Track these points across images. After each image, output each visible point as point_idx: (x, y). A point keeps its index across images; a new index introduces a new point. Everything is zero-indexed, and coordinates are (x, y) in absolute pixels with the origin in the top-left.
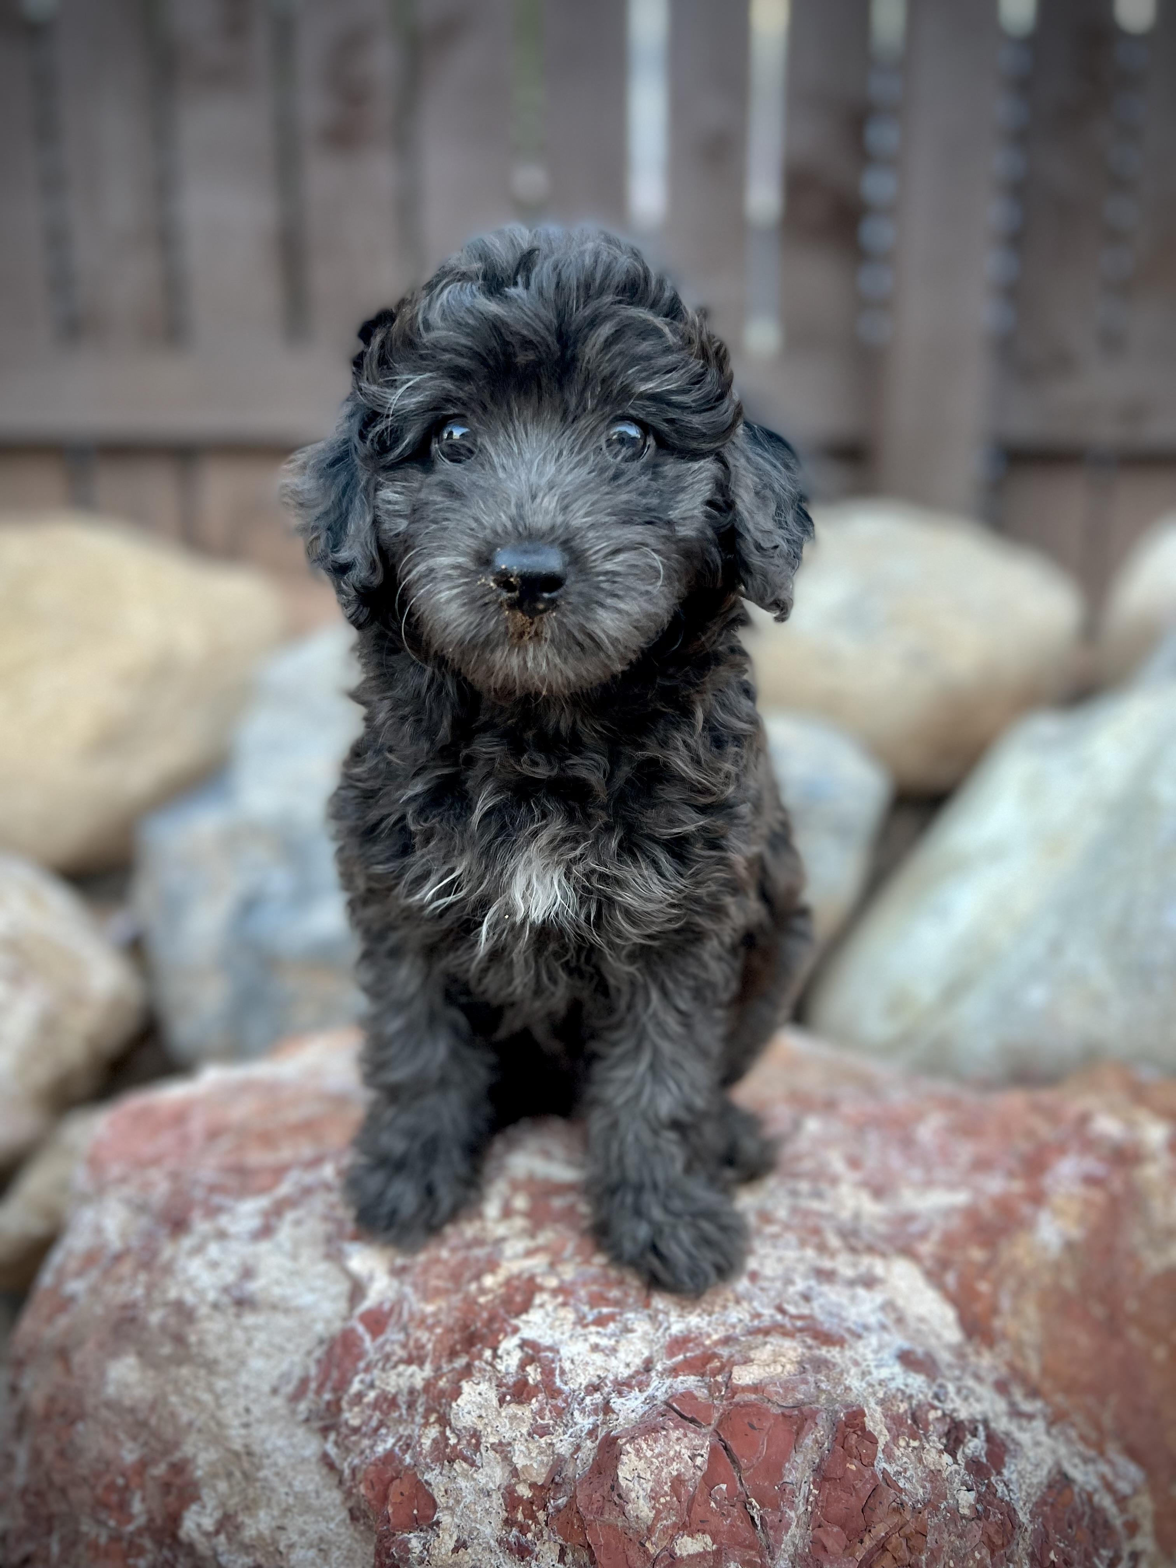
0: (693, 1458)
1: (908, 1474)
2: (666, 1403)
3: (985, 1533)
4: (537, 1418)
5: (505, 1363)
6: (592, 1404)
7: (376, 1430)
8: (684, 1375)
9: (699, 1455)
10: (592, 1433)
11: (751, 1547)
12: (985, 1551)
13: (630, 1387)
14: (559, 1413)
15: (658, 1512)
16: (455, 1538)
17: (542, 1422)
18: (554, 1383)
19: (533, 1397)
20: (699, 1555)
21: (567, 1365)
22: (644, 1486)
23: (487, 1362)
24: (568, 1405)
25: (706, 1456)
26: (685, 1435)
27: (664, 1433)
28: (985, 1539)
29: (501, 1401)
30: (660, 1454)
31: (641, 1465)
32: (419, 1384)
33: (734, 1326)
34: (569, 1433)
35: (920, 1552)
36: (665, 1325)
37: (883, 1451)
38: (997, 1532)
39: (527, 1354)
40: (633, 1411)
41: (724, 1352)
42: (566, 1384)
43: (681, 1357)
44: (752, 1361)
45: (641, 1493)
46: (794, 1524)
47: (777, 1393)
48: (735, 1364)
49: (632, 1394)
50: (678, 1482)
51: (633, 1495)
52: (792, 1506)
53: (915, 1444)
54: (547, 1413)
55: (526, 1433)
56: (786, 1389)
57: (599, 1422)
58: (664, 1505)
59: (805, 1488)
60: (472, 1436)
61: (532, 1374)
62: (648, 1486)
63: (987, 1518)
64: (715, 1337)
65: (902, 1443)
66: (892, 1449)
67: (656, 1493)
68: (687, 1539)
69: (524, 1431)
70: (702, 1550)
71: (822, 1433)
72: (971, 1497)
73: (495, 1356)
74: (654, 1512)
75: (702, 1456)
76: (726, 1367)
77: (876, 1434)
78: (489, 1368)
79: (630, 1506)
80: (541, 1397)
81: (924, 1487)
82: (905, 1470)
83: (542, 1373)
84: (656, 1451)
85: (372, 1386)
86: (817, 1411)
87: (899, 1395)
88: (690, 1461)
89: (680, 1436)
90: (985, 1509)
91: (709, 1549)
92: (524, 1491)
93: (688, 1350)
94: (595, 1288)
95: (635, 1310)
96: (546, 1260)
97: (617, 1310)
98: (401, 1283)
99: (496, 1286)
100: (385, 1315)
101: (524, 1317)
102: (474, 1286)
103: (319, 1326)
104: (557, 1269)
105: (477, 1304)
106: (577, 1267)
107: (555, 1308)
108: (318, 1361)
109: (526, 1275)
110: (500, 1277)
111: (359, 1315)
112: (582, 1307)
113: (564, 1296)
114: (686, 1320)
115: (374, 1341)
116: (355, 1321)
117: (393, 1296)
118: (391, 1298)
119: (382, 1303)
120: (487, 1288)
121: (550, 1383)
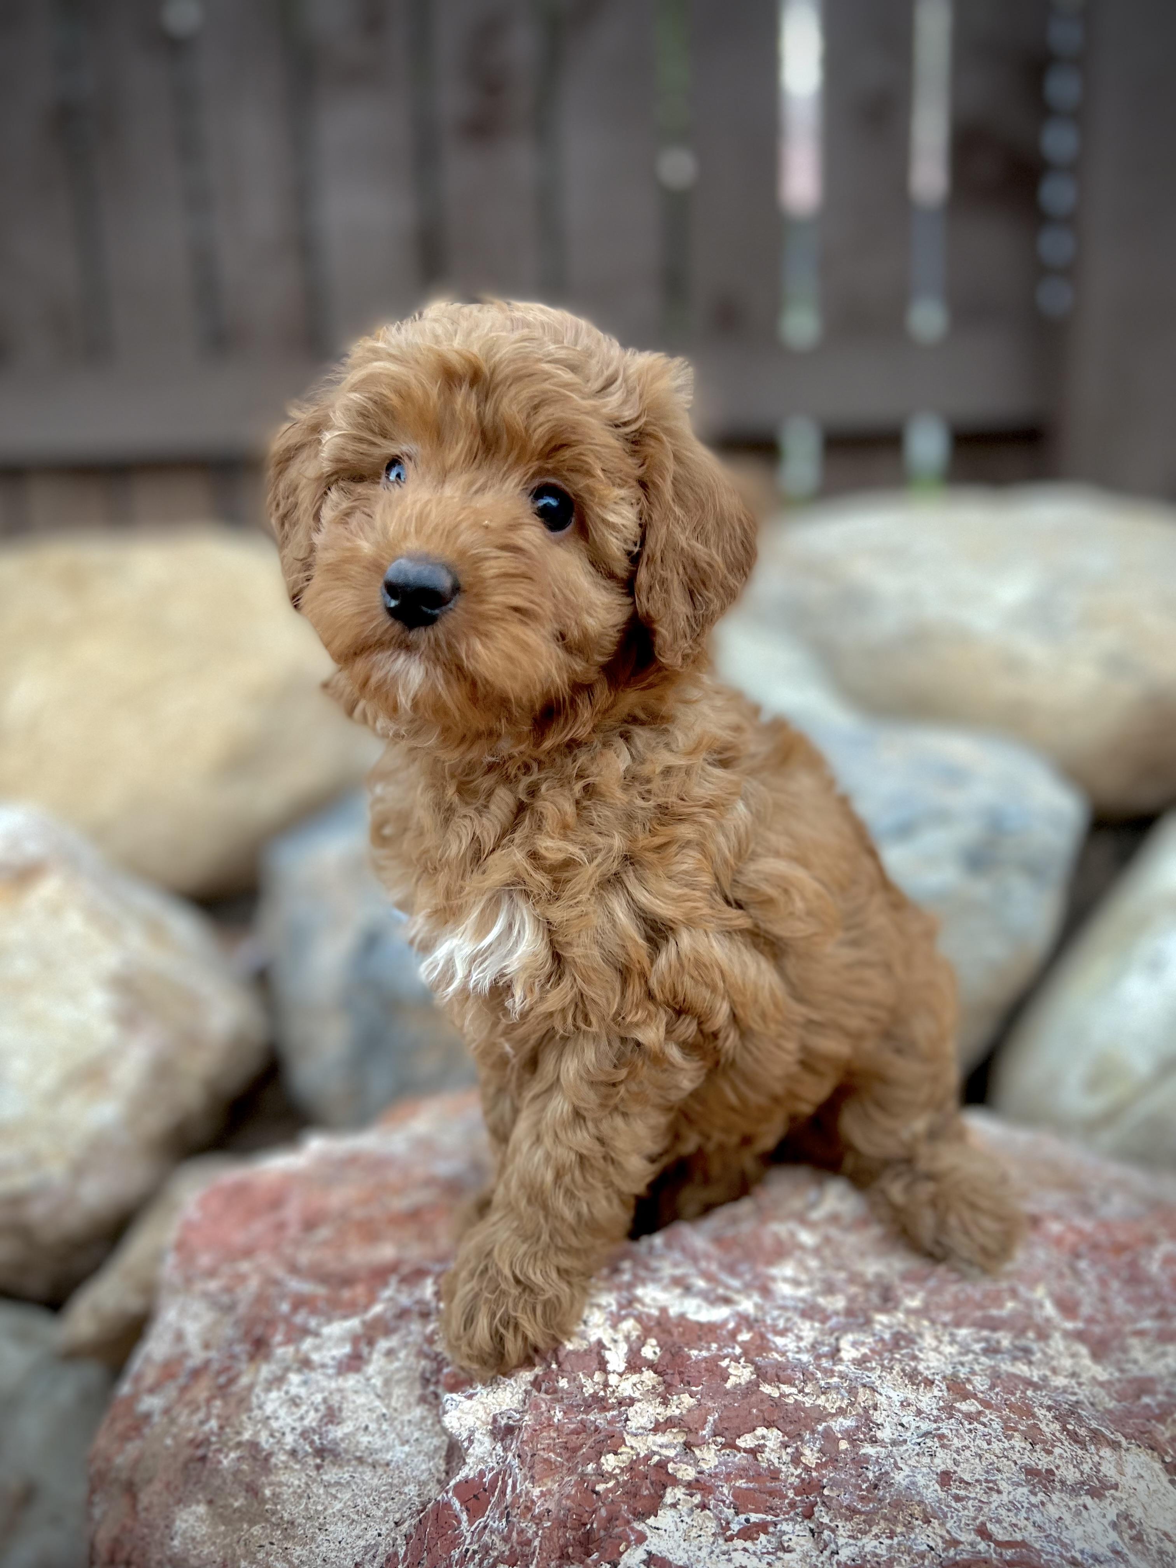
94: (741, 1483)
95: (792, 1519)
96: (681, 1439)
97: (769, 1518)
98: (505, 1449)
99: (617, 1471)
100: (485, 1490)
101: (651, 1521)
102: (591, 1467)
103: (411, 1490)
104: (693, 1452)
105: (594, 1492)
106: (719, 1450)
107: (692, 1510)
108: (407, 1537)
109: (656, 1458)
110: (624, 1457)
111: (456, 1486)
112: (726, 1509)
113: (703, 1496)
114: (860, 1544)
115: (471, 1523)
116: (450, 1494)
117: (496, 1465)
118: (493, 1469)
119: (482, 1474)
120: (607, 1472)
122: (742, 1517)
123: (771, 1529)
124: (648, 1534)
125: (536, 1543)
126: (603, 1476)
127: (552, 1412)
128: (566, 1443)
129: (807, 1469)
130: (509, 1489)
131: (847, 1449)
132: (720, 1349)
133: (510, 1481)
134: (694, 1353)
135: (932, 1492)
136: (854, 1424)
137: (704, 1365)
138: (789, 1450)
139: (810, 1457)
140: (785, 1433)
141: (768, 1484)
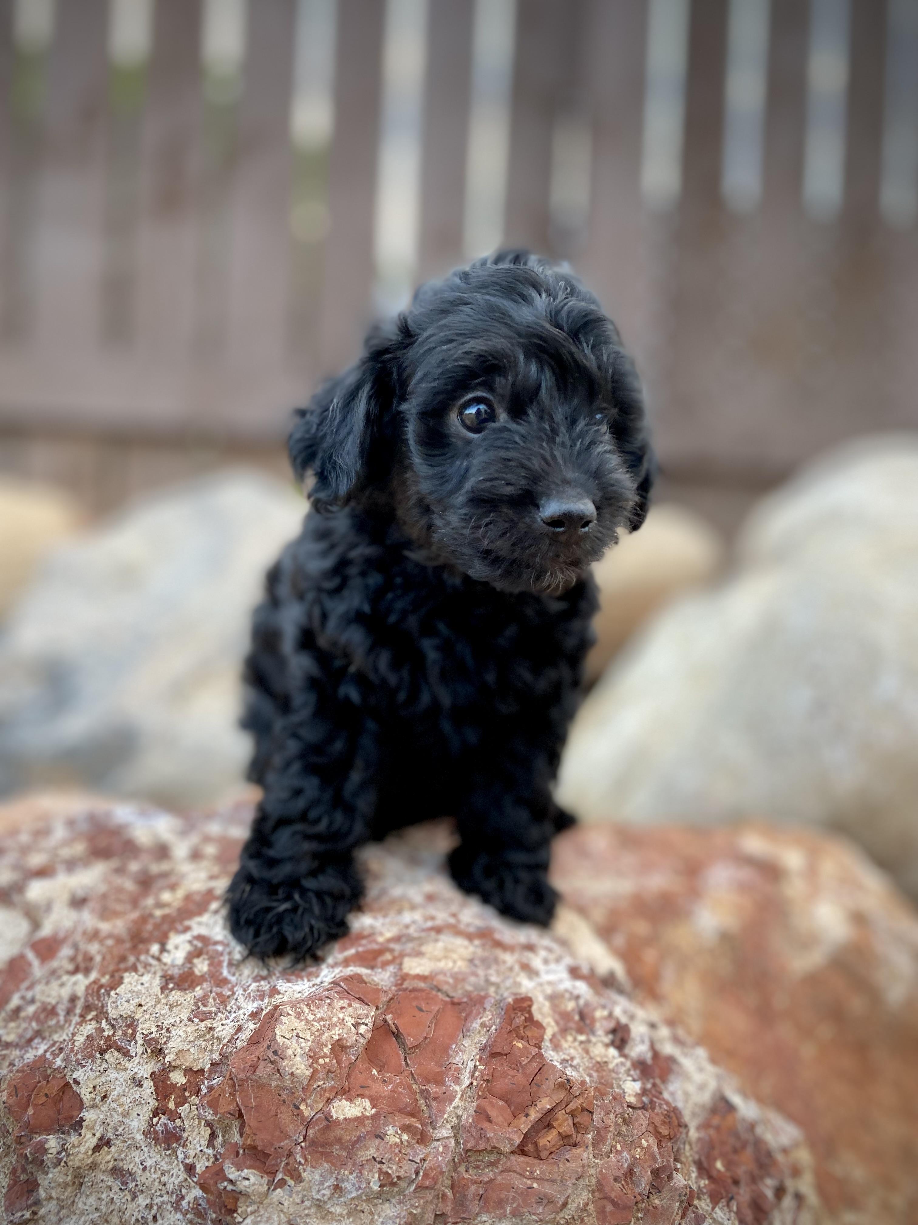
0: (356, 1025)
1: (575, 1063)
2: (333, 984)
3: (651, 1123)
4: (200, 1004)
5: (172, 956)
6: (258, 991)
7: (31, 1040)
8: (355, 966)
9: (363, 1023)
10: (254, 1015)
11: (412, 1115)
12: (652, 1140)
13: (300, 977)
14: (224, 1000)
15: (315, 1071)
16: (98, 1135)
17: (205, 1009)
18: (221, 973)
19: (198, 985)
20: (357, 1119)
21: (236, 958)
22: (303, 1045)
23: (153, 957)
24: (234, 993)
25: (370, 1025)
26: (350, 1005)
27: (328, 1001)
28: (651, 1129)
29: (163, 989)
30: (322, 1019)
31: (300, 1025)
32: (80, 991)
33: (407, 927)
34: (231, 1018)
35: (587, 1131)
37: (551, 1040)
38: (664, 1123)
39: (196, 946)
40: (299, 992)
41: (397, 947)
42: (233, 975)
43: (353, 950)
44: (423, 954)
45: (299, 1050)
46: (459, 1096)
47: (447, 983)
48: (406, 956)
49: (299, 982)
50: (339, 1047)
51: (290, 1052)
52: (457, 1080)
53: (582, 1038)
54: (211, 1000)
55: (186, 1019)
56: (456, 981)
57: (263, 1007)
58: (323, 1066)
59: (471, 1065)
60: (128, 1026)
61: (199, 966)
62: (306, 1046)
63: (653, 1109)
64: (388, 935)
65: (570, 1038)
66: (559, 1041)
67: (315, 1053)
68: (345, 1103)
69: (185, 1015)
70: (360, 1114)
71: (490, 1017)
72: (637, 1086)
73: (163, 949)
74: (311, 1070)
75: (366, 1025)
76: (398, 960)
77: (544, 1024)
78: (155, 962)
79: (286, 1062)
80: (205, 985)
81: (590, 1076)
82: (572, 1059)
83: (210, 965)
84: (319, 1016)
85: (33, 1001)
86: (486, 999)
87: (567, 995)
88: (353, 1028)
89: (345, 1005)
90: (651, 1102)
91: (367, 1114)
92: (178, 1078)
93: (360, 945)
99: (173, 901)
100: (59, 941)
101: (197, 919)
115: (41, 965)
119: (56, 932)
120: (164, 903)
121: (217, 974)
124: (194, 926)
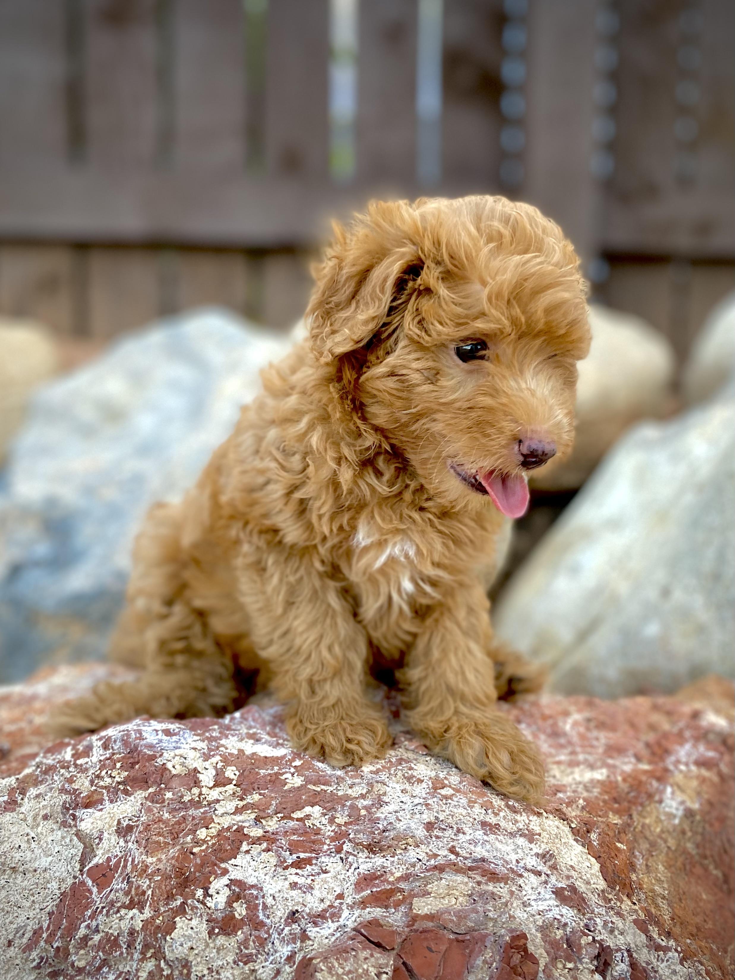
0: (378, 975)
2: (354, 929)
4: (242, 947)
5: (214, 901)
6: (290, 934)
7: (100, 968)
8: (371, 907)
9: (385, 973)
10: (290, 959)
13: (326, 918)
14: (262, 942)
17: (246, 951)
18: (258, 917)
19: (239, 929)
21: (269, 901)
23: (198, 901)
24: (270, 936)
25: (390, 974)
26: (372, 955)
27: (354, 953)
29: (211, 933)
30: (350, 972)
32: (139, 925)
33: (413, 865)
34: (270, 960)
36: (355, 865)
37: (544, 971)
39: (234, 892)
40: (326, 938)
41: (406, 887)
42: (268, 918)
43: (369, 892)
44: (429, 894)
47: (452, 921)
48: (415, 896)
49: (325, 925)
53: (570, 965)
54: (251, 943)
55: (232, 962)
56: (460, 918)
57: (296, 950)
60: (184, 967)
61: (239, 909)
64: (398, 875)
65: (560, 966)
66: (551, 970)
69: (230, 959)
71: (491, 954)
73: (207, 894)
75: (387, 973)
76: (407, 900)
77: (537, 956)
78: (200, 906)
80: (245, 929)
83: (248, 909)
84: (347, 969)
85: (97, 931)
86: (487, 935)
87: (556, 923)
88: (375, 977)
89: (368, 956)
93: (374, 886)
94: (295, 837)
95: (329, 855)
96: (253, 816)
97: (313, 855)
98: (126, 842)
99: (209, 838)
100: (111, 870)
101: (233, 861)
102: (189, 839)
103: (54, 885)
104: (262, 822)
105: (192, 853)
106: (279, 821)
107: (260, 853)
108: (50, 914)
109: (235, 828)
110: (213, 830)
111: (88, 870)
112: (283, 853)
113: (268, 844)
114: (373, 861)
115: (99, 892)
116: (85, 876)
117: (119, 853)
118: (117, 856)
119: (109, 859)
120: (201, 840)
121: (254, 917)
122: (294, 856)
123: (314, 862)
124: (230, 869)
125: (149, 892)
126: (197, 843)
127: (161, 813)
128: (171, 830)
129: (339, 825)
130: (129, 863)
131: (365, 815)
132: (280, 769)
133: (130, 859)
134: (262, 772)
135: (421, 832)
136: (371, 803)
137: (269, 778)
138: (327, 817)
139: (341, 819)
140: (325, 808)
141: (313, 838)
